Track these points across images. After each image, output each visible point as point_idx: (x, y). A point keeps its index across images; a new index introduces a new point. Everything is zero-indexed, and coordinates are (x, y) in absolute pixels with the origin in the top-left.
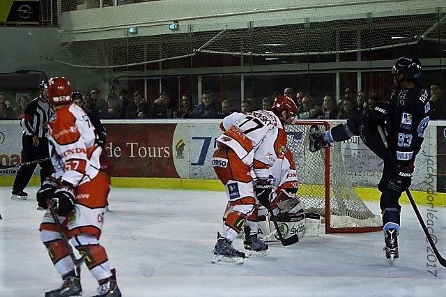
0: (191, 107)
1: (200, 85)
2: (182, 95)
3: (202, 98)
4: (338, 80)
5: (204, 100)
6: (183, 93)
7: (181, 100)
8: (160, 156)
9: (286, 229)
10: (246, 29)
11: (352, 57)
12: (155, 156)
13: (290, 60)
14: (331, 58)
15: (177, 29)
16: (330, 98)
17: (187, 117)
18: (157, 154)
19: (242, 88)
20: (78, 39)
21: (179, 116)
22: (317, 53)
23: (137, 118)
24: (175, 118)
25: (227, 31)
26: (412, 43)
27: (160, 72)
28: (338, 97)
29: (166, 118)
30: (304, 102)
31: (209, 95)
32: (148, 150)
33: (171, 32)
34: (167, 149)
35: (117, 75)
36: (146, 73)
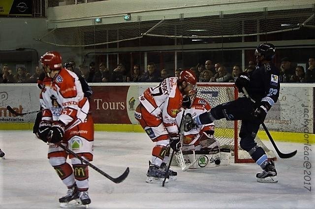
0: (140, 74)
1: (146, 58)
2: (134, 66)
3: (147, 68)
4: (243, 55)
5: (149, 69)
6: (134, 64)
7: (133, 69)
8: (117, 109)
9: (206, 159)
10: (178, 19)
11: (253, 39)
12: (114, 108)
13: (209, 41)
14: (239, 40)
15: (130, 19)
16: (237, 68)
17: (137, 81)
18: (116, 107)
19: (176, 61)
20: (60, 26)
21: (131, 81)
22: (229, 36)
23: (102, 82)
24: (129, 82)
25: (165, 20)
26: (296, 29)
27: (118, 49)
28: (243, 67)
29: (122, 82)
30: (220, 71)
31: (152, 65)
32: (109, 104)
33: (125, 22)
34: (122, 104)
35: (88, 51)
36: (108, 50)
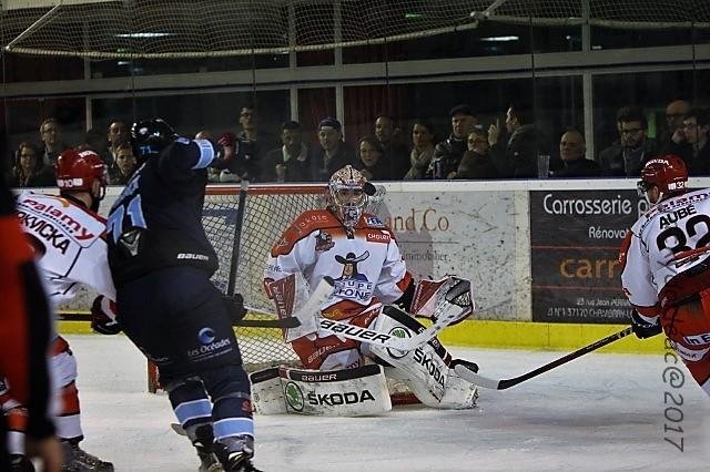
11: (326, 58)
14: (282, 62)
25: (61, 8)
26: (466, 27)
